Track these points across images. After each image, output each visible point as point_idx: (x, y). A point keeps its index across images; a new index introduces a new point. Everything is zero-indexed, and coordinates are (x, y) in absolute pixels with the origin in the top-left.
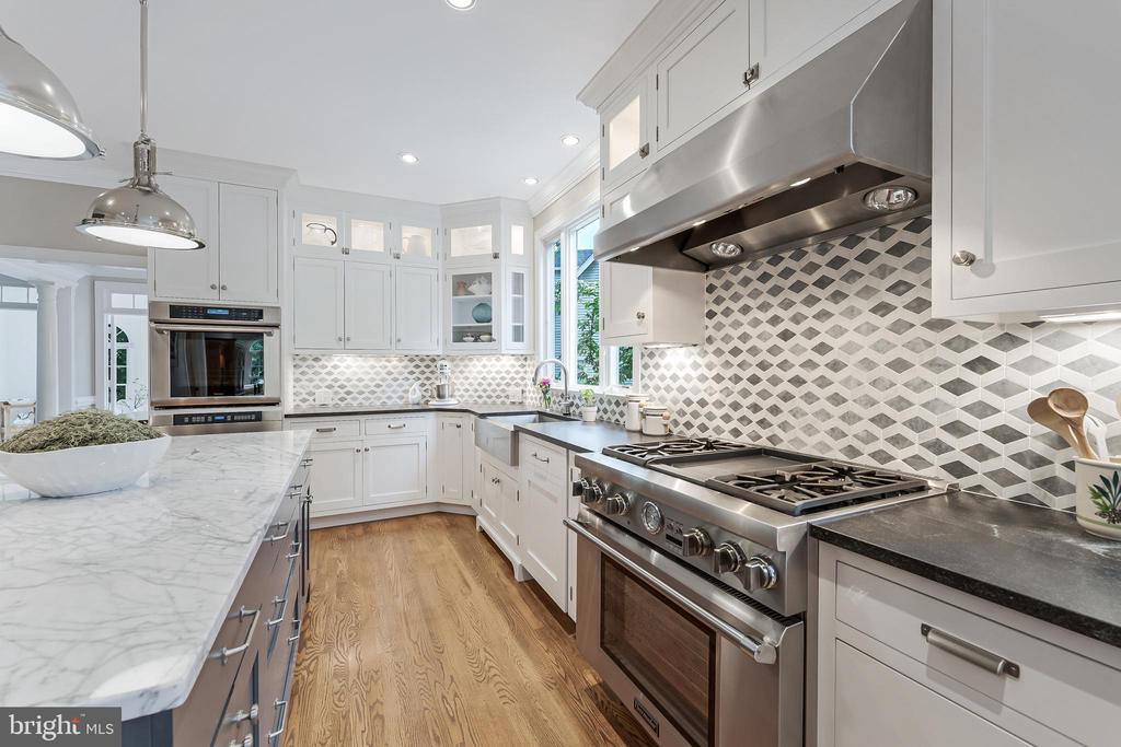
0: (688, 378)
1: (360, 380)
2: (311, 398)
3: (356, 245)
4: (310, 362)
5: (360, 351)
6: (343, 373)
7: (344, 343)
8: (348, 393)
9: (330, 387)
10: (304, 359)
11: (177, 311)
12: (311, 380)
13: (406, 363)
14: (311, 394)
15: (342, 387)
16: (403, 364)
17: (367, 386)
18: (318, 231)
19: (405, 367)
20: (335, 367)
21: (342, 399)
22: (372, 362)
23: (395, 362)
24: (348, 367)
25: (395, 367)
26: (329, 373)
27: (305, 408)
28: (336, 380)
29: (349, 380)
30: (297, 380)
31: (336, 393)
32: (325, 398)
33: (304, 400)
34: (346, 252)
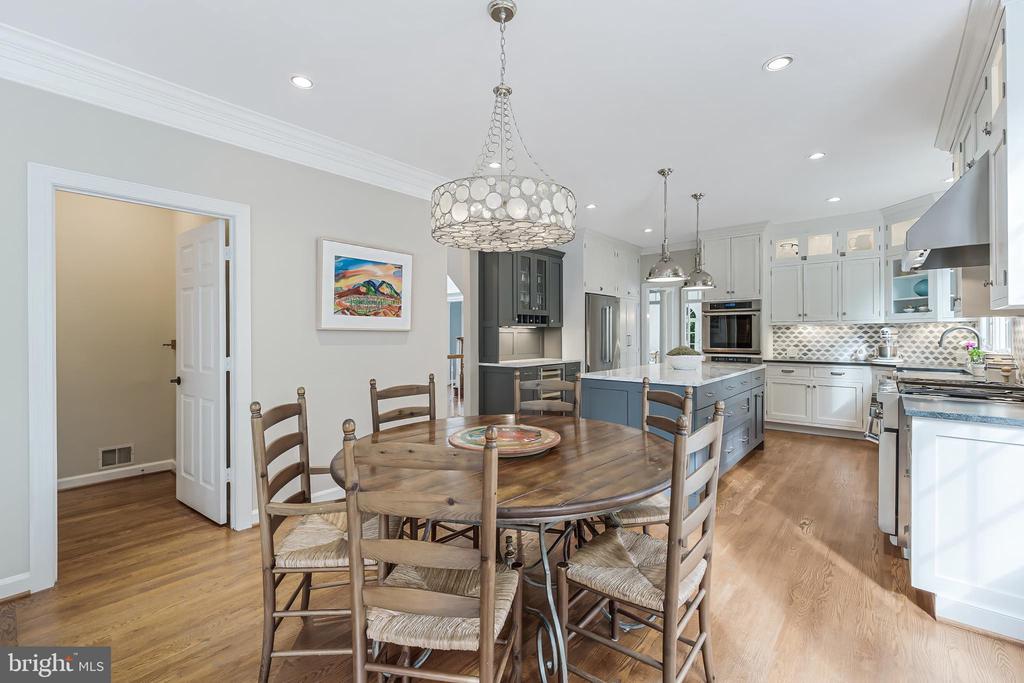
1: (818, 342)
2: (784, 353)
3: (811, 252)
4: (784, 330)
5: (819, 323)
6: (804, 337)
7: (803, 316)
8: (809, 350)
9: (796, 346)
10: (780, 328)
11: (713, 306)
12: (784, 341)
13: (855, 329)
14: (784, 350)
15: (805, 346)
16: (854, 330)
17: (823, 346)
18: (788, 248)
19: (856, 333)
20: (800, 333)
21: (805, 354)
22: (827, 329)
23: (846, 329)
24: (809, 333)
25: (846, 333)
26: (796, 337)
27: (780, 358)
28: (800, 342)
29: (810, 342)
30: (775, 341)
31: (800, 350)
32: (793, 353)
33: (780, 354)
34: (804, 258)
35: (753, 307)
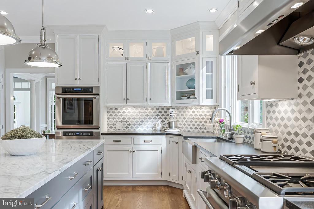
0: (289, 119)
1: (134, 119)
2: (114, 127)
3: (131, 55)
4: (113, 110)
5: (135, 105)
6: (126, 115)
7: (126, 101)
8: (129, 125)
9: (121, 122)
10: (111, 109)
12: (114, 118)
13: (155, 110)
14: (114, 125)
15: (126, 122)
16: (154, 111)
17: (137, 122)
18: (116, 50)
19: (155, 112)
20: (124, 112)
21: (127, 127)
22: (139, 110)
23: (150, 110)
24: (129, 112)
25: (150, 112)
26: (121, 115)
27: (111, 131)
28: (124, 119)
29: (129, 118)
30: (108, 118)
31: (124, 124)
32: (119, 127)
33: (111, 128)
34: (127, 58)
35: (94, 92)
